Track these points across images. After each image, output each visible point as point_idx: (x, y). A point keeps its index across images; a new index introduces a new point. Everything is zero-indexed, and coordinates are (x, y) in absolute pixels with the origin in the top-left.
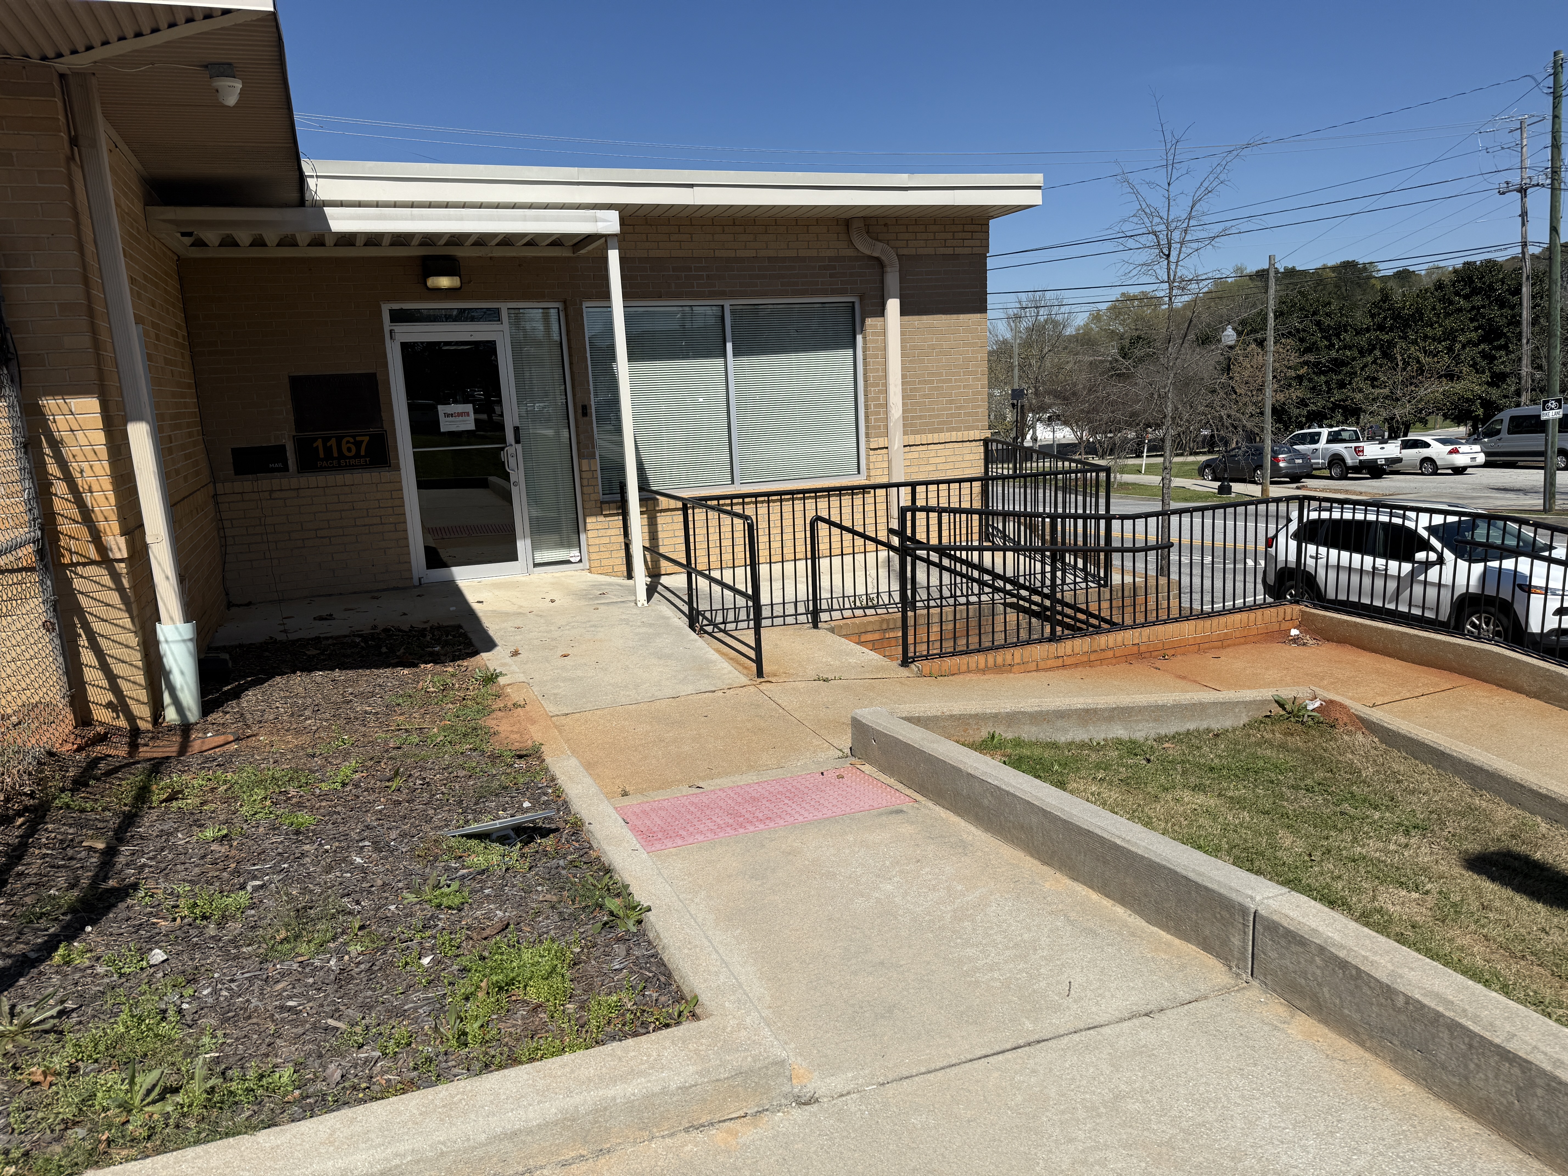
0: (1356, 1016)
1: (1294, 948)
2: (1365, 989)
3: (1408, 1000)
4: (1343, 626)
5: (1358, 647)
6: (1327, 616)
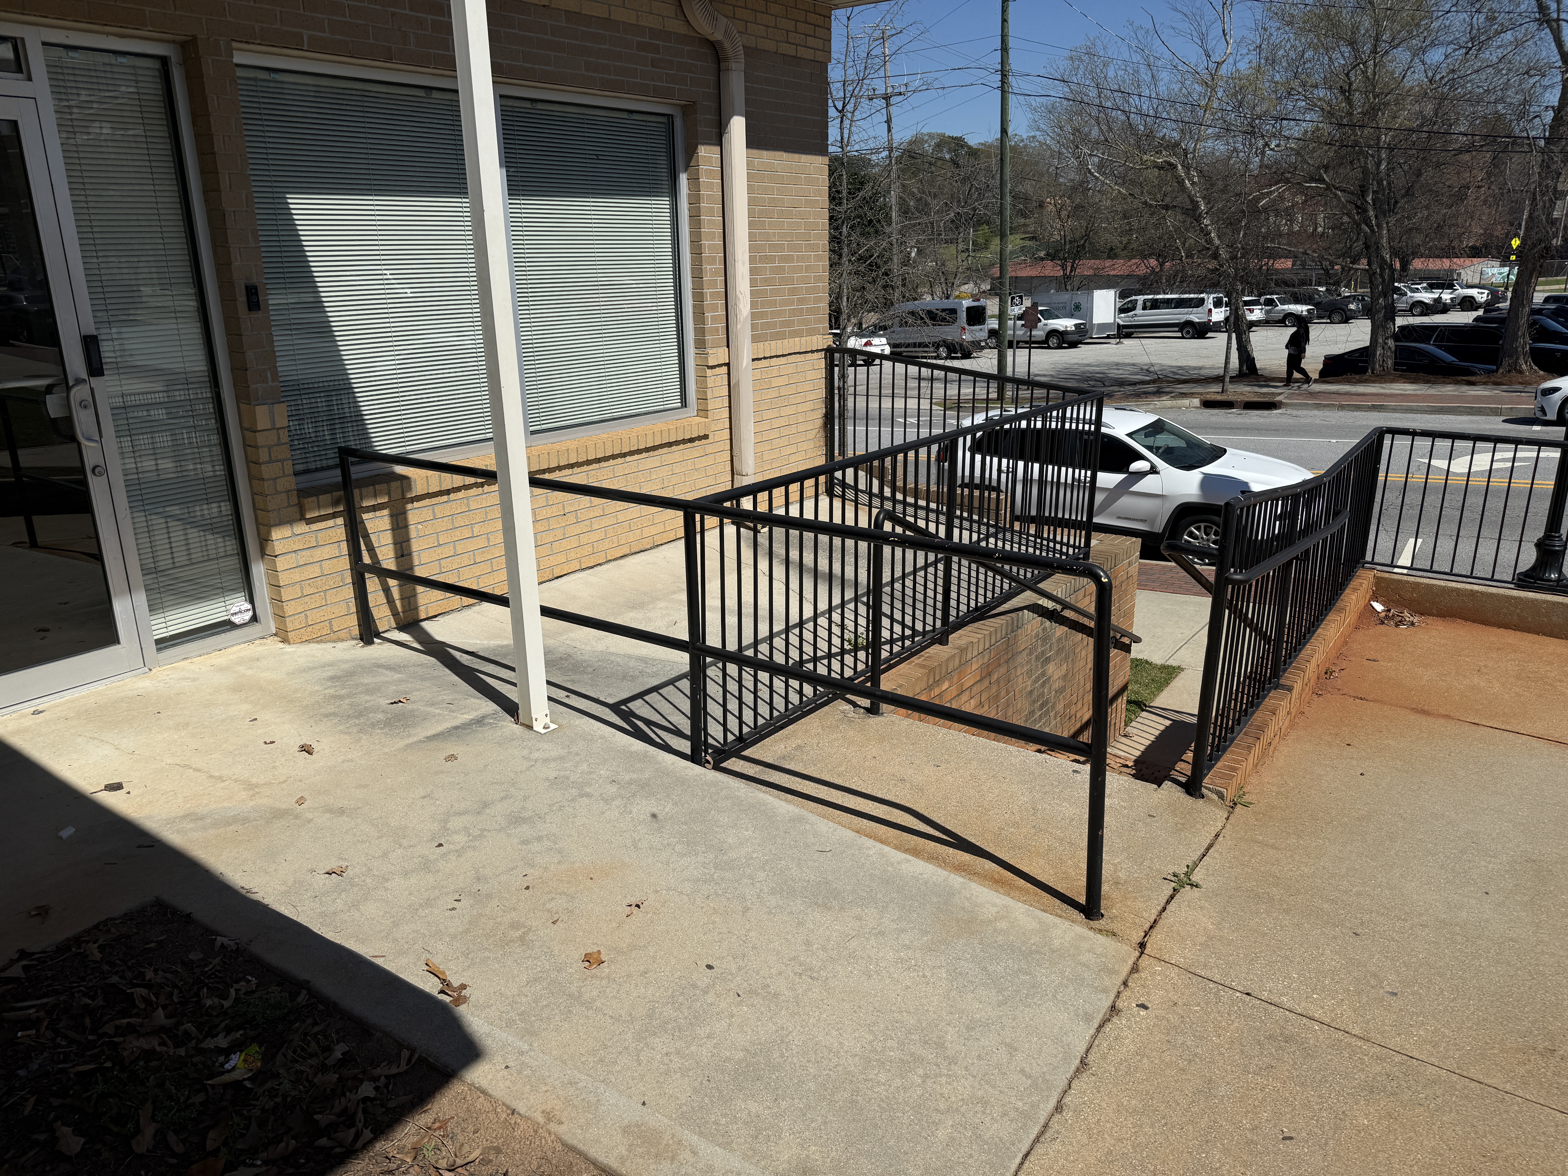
4: (1449, 596)
5: (1474, 621)
6: (1422, 584)
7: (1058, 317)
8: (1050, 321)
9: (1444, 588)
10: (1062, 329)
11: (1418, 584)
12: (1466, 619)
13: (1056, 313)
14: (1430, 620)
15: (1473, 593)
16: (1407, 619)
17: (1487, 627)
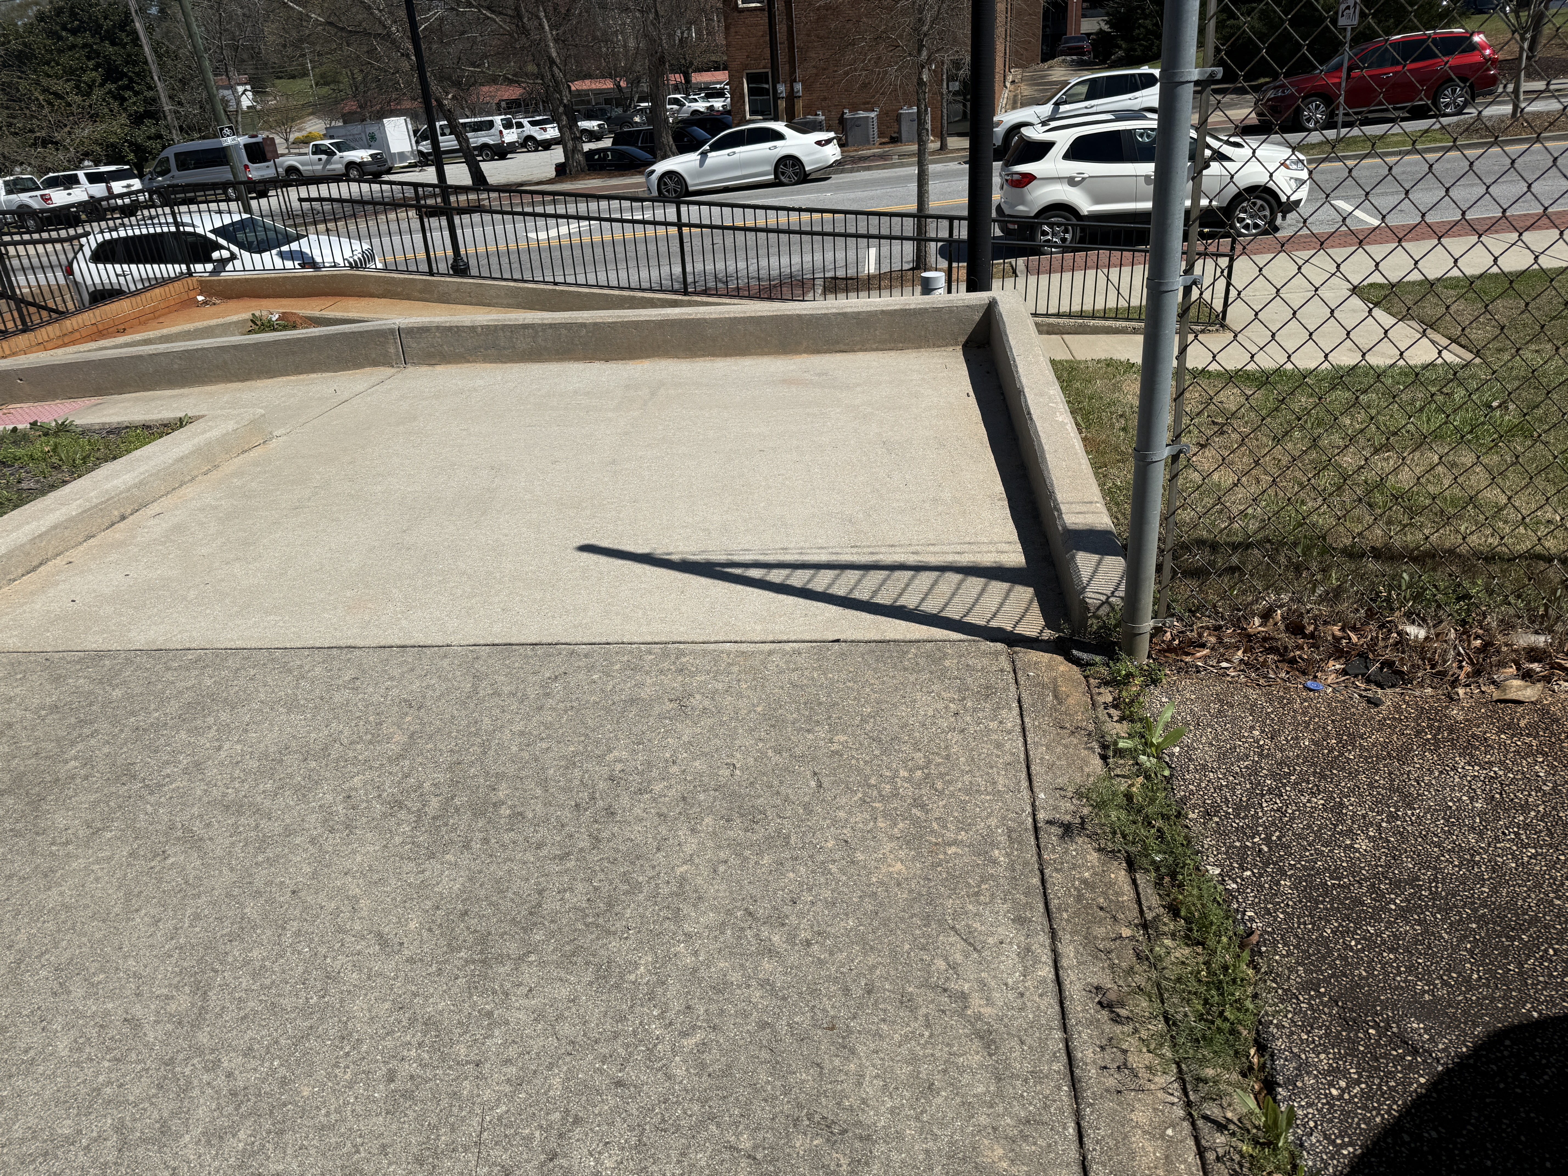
0: (462, 350)
1: (424, 335)
2: (464, 334)
3: (482, 327)
4: (236, 284)
7: (354, 149)
8: (345, 154)
10: (359, 160)
13: (352, 144)
15: (246, 280)
16: (213, 302)
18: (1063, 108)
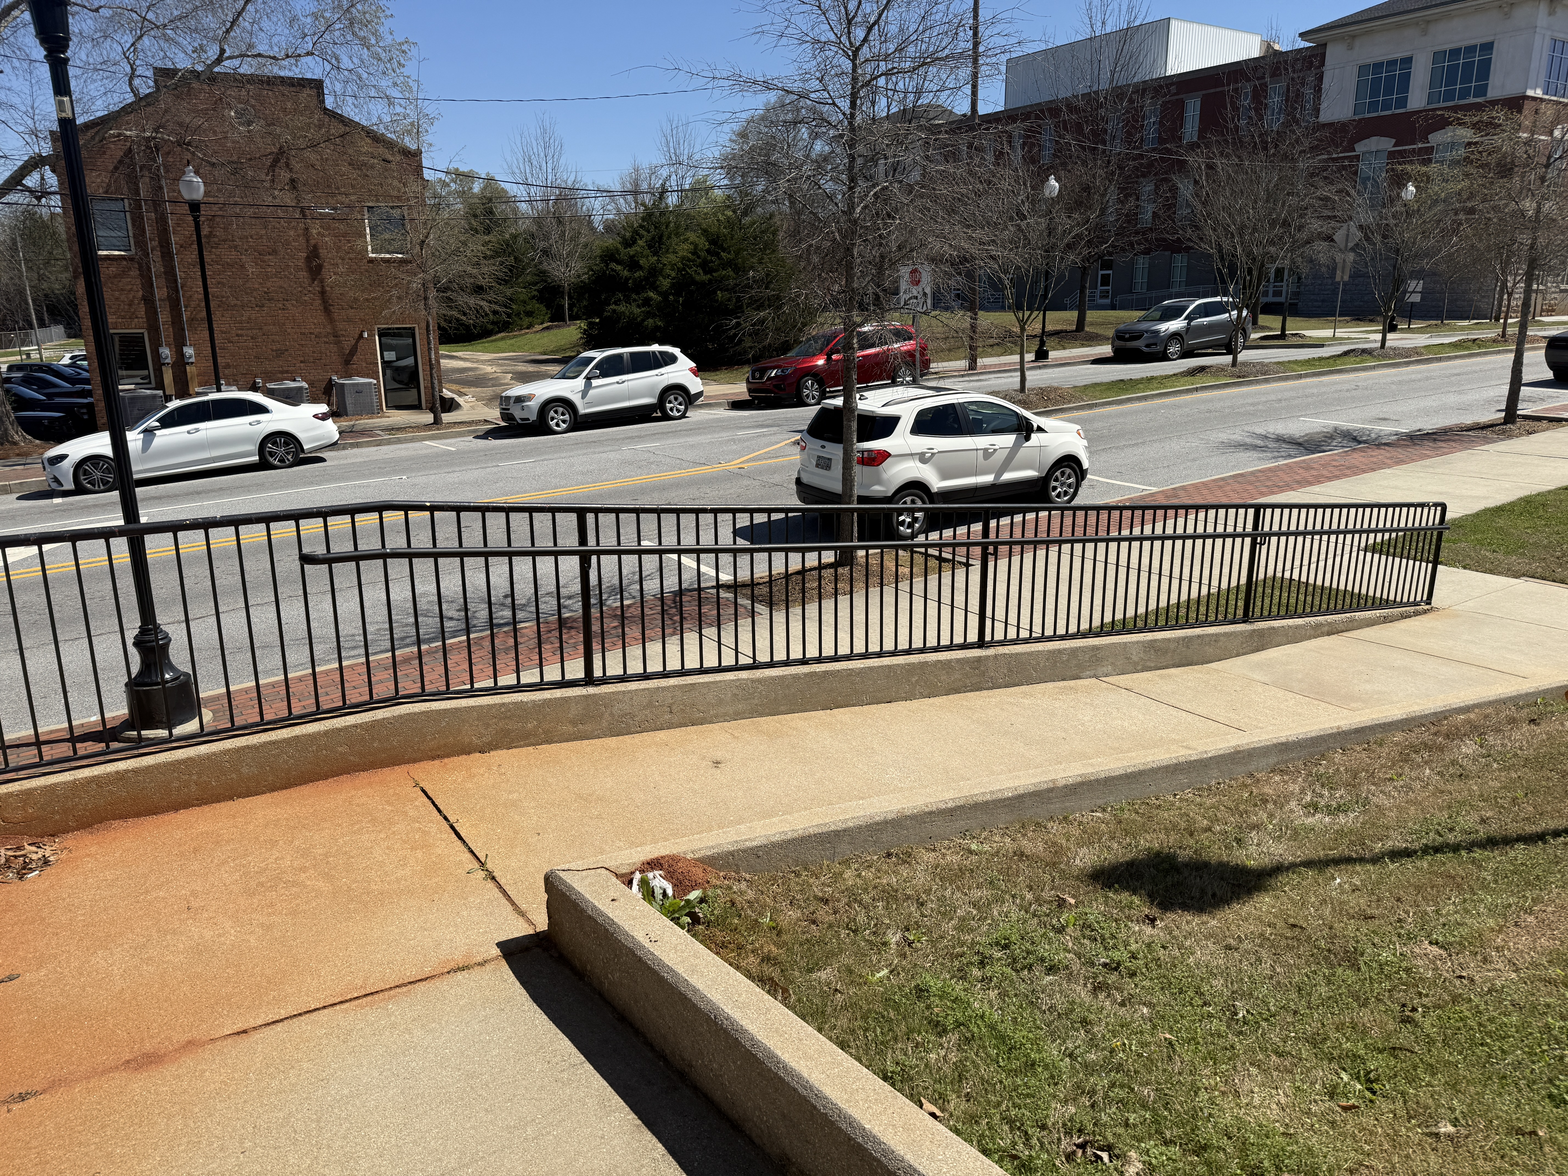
4: (87, 792)
5: (138, 815)
6: (35, 789)
9: (74, 785)
11: (29, 792)
12: (123, 816)
14: (69, 840)
15: (120, 776)
16: (34, 857)
17: (160, 817)
18: (595, 382)
